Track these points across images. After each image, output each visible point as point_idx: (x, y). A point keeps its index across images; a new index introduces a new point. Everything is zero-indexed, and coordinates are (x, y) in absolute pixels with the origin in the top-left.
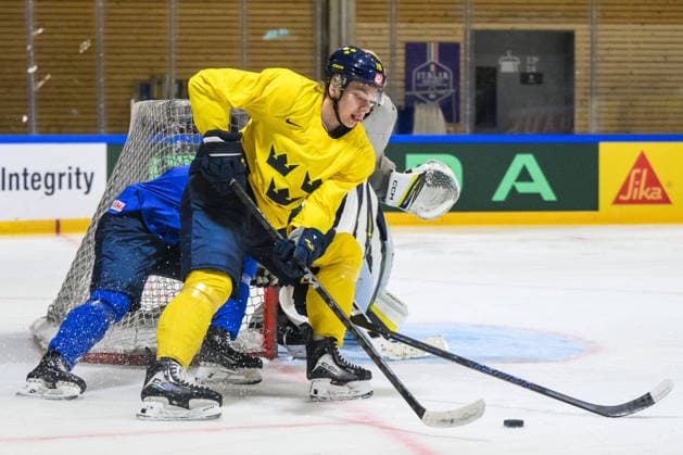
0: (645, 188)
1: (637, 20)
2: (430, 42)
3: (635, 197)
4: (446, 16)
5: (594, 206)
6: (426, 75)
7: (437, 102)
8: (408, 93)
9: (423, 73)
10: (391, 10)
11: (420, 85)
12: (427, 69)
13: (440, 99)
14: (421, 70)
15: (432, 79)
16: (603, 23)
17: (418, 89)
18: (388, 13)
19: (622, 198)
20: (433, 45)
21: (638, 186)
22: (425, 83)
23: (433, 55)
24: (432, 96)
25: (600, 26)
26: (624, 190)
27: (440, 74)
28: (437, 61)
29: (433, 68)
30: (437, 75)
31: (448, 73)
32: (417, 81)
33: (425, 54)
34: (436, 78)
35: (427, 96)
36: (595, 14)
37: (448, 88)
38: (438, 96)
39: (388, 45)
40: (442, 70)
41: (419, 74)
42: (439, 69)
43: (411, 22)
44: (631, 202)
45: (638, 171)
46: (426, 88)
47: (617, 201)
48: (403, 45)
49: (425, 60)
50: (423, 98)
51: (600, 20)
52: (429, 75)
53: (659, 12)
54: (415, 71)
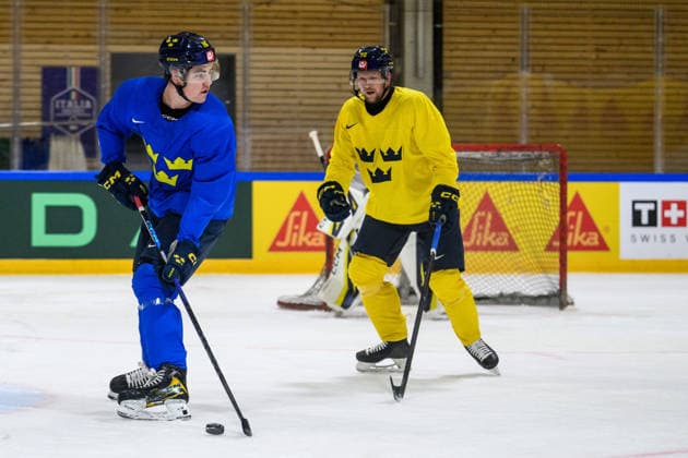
0: (306, 232)
1: (306, 43)
2: (71, 66)
3: (293, 244)
4: (88, 36)
5: (247, 253)
6: (66, 104)
7: (78, 134)
8: (46, 124)
9: (63, 102)
10: (14, 28)
11: (58, 115)
12: (67, 97)
13: (82, 131)
14: (61, 98)
15: (73, 108)
16: (256, 46)
17: (57, 119)
18: (11, 32)
19: (279, 244)
20: (73, 70)
21: (298, 231)
22: (66, 112)
23: (74, 82)
24: (73, 128)
25: (252, 50)
26: (281, 235)
27: (82, 102)
28: (78, 89)
29: (73, 95)
30: (79, 104)
31: (91, 101)
32: (57, 111)
33: (65, 79)
34: (77, 107)
35: (66, 127)
36: (247, 36)
37: (91, 118)
38: (81, 127)
39: (10, 69)
40: (85, 98)
41: (57, 102)
42: (81, 97)
43: (49, 43)
44: (290, 248)
45: (297, 213)
46: (66, 118)
47: (274, 248)
48: (39, 69)
49: (65, 87)
50: (61, 129)
51: (252, 42)
52: (70, 104)
53: (331, 34)
54: (53, 99)
